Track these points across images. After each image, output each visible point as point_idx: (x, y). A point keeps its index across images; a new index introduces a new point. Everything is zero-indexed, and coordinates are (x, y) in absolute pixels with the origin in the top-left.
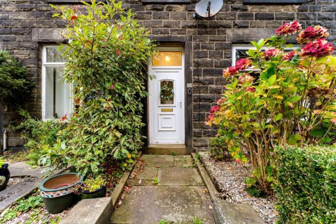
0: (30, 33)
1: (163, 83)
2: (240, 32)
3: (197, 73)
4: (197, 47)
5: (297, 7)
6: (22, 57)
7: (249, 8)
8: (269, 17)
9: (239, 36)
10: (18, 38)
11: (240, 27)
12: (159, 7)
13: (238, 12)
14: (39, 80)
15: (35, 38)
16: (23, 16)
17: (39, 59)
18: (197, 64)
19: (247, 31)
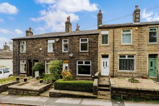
0: (43, 58)
1: (66, 67)
2: (78, 58)
3: (70, 66)
4: (70, 61)
5: (88, 53)
6: (42, 63)
7: (80, 54)
8: (83, 55)
9: (77, 59)
10: (42, 59)
11: (78, 57)
12: (63, 54)
13: (78, 54)
14: (45, 66)
15: (44, 59)
16: (42, 56)
17: (45, 63)
18: (70, 64)
19: (79, 58)
